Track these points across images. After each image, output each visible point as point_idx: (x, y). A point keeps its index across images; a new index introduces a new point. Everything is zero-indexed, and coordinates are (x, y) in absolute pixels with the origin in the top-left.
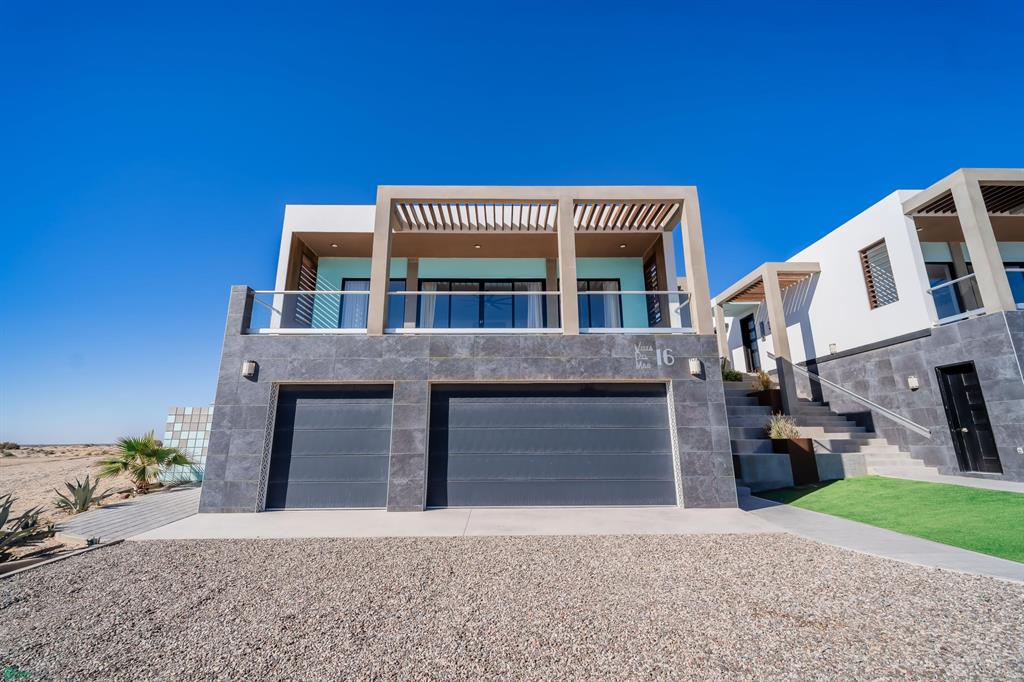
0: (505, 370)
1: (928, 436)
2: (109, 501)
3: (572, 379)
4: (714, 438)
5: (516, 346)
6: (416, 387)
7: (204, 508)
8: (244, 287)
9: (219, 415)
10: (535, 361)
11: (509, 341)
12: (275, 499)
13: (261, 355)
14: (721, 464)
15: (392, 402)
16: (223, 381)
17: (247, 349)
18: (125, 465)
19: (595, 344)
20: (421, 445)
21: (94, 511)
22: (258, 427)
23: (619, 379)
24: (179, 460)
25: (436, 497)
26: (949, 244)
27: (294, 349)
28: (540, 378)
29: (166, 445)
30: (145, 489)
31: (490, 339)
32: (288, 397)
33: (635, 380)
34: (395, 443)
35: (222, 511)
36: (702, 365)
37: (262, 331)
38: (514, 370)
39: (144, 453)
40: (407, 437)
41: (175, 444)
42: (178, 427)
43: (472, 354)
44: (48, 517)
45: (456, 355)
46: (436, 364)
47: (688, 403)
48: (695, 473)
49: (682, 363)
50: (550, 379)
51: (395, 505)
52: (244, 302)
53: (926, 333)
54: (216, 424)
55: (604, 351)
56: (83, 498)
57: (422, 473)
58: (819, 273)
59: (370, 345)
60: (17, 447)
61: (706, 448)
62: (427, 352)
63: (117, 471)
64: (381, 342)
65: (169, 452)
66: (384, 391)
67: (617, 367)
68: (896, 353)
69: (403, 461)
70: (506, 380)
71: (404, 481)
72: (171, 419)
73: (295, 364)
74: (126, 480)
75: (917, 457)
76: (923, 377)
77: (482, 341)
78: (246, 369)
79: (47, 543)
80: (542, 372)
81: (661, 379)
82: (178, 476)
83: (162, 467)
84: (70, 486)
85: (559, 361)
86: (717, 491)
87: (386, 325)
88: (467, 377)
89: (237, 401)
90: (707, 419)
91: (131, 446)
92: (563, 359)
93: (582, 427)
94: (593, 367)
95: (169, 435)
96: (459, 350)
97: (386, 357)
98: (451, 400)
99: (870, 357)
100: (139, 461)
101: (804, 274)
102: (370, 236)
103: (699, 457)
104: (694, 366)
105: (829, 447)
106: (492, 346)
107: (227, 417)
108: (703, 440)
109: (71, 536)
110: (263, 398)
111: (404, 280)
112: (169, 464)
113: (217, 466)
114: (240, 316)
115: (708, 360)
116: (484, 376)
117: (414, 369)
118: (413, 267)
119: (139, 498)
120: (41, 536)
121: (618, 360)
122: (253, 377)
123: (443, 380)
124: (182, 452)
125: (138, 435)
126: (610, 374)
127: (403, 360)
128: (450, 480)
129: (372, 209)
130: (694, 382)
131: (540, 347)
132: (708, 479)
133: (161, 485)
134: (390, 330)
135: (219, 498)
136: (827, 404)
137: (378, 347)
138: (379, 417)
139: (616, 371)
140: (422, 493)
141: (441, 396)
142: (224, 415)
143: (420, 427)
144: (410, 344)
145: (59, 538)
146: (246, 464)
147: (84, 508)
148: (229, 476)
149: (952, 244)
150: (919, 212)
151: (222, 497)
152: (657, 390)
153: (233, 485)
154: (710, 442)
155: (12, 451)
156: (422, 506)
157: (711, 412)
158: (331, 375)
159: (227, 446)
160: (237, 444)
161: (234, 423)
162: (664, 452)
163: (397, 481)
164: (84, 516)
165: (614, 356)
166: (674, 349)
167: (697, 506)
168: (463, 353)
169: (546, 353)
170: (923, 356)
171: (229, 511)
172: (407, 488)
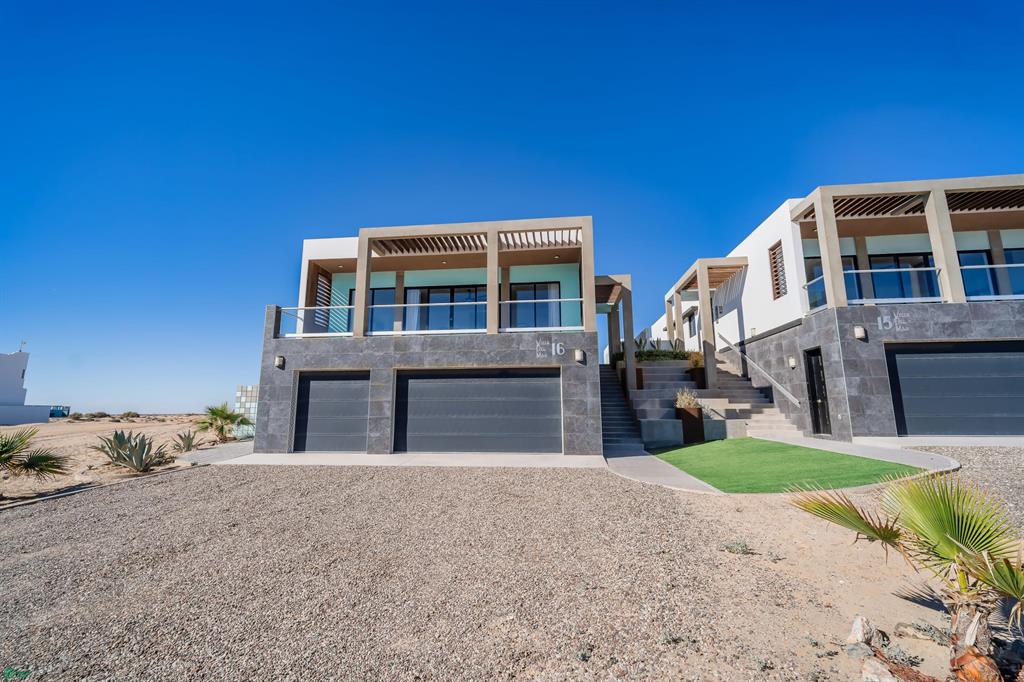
0: (445, 360)
1: (799, 405)
2: (202, 447)
3: (490, 366)
4: (589, 407)
5: (452, 343)
6: (384, 373)
7: (257, 450)
8: (274, 306)
9: (262, 392)
10: (466, 354)
11: (447, 339)
12: (299, 446)
13: (286, 352)
14: (593, 424)
15: (370, 383)
16: (264, 370)
17: (277, 348)
18: (211, 424)
19: (508, 340)
20: (389, 411)
21: (193, 452)
22: (287, 399)
23: (523, 365)
24: (244, 422)
25: (400, 446)
26: (855, 240)
27: (307, 348)
28: (469, 366)
29: (237, 412)
30: (224, 440)
31: (435, 338)
32: (305, 379)
33: (535, 365)
34: (371, 410)
35: (267, 452)
36: (584, 354)
37: (287, 335)
38: (451, 359)
39: (221, 417)
40: (379, 406)
41: (242, 411)
42: (243, 399)
43: (423, 350)
44: (169, 452)
45: (412, 351)
46: (398, 356)
47: (572, 382)
48: (573, 431)
49: (570, 353)
50: (475, 366)
51: (372, 450)
52: (274, 317)
53: (798, 323)
54: (261, 398)
55: (514, 345)
56: (188, 443)
57: (389, 429)
58: (747, 266)
59: (354, 345)
60: (138, 416)
61: (583, 414)
62: (392, 348)
63: (207, 428)
64: (362, 342)
65: (238, 416)
66: (364, 375)
67: (523, 356)
68: (784, 337)
69: (376, 421)
70: (445, 366)
71: (378, 435)
72: (239, 394)
73: (308, 358)
74: (212, 434)
75: (793, 423)
76: (797, 358)
77: (429, 340)
78: (277, 361)
79: (171, 465)
80: (470, 361)
81: (554, 364)
82: (245, 433)
83: (234, 427)
84: (180, 436)
85: (483, 353)
86: (588, 443)
87: (365, 330)
88: (419, 365)
89: (273, 383)
90: (586, 394)
91: (214, 412)
92: (485, 352)
93: (499, 399)
94: (506, 357)
95: (238, 405)
96: (414, 346)
97: (365, 352)
98: (410, 381)
99: (772, 340)
100: (219, 422)
101: (739, 267)
102: (355, 261)
103: (577, 420)
104: (578, 355)
105: (724, 415)
106: (436, 343)
107: (267, 392)
108: (582, 407)
109: (183, 461)
110: (288, 381)
111: (394, 288)
112: (239, 424)
113: (263, 426)
114: (272, 326)
115: (589, 350)
116: (430, 364)
117: (384, 360)
118: (400, 278)
119: (221, 445)
120: (167, 462)
121: (524, 352)
122: (282, 367)
123: (402, 367)
124: (246, 416)
125: (218, 405)
126: (517, 361)
127: (377, 354)
128: (408, 434)
129: (355, 240)
130: (577, 367)
131: (469, 343)
132: (582, 435)
133: (235, 439)
134: (369, 333)
135: (265, 444)
136: (750, 380)
137: (360, 345)
138: (362, 393)
139: (522, 359)
140: (390, 443)
141: (403, 378)
142: (265, 392)
143: (388, 400)
144: (383, 343)
145: (177, 463)
146: (280, 423)
147: (189, 449)
148: (270, 430)
149: (858, 238)
150: (805, 217)
151: (267, 444)
152: (554, 373)
153: (272, 435)
154: (586, 409)
155: (134, 419)
156: (388, 451)
157: (588, 388)
158: (330, 365)
159: (268, 412)
160: (273, 411)
161: (272, 396)
162: (555, 417)
163: (372, 435)
164: (189, 453)
165: (521, 348)
166: (565, 343)
167: (574, 454)
168: (417, 349)
169: (473, 348)
170: (798, 341)
171: (271, 452)
172: (379, 439)
